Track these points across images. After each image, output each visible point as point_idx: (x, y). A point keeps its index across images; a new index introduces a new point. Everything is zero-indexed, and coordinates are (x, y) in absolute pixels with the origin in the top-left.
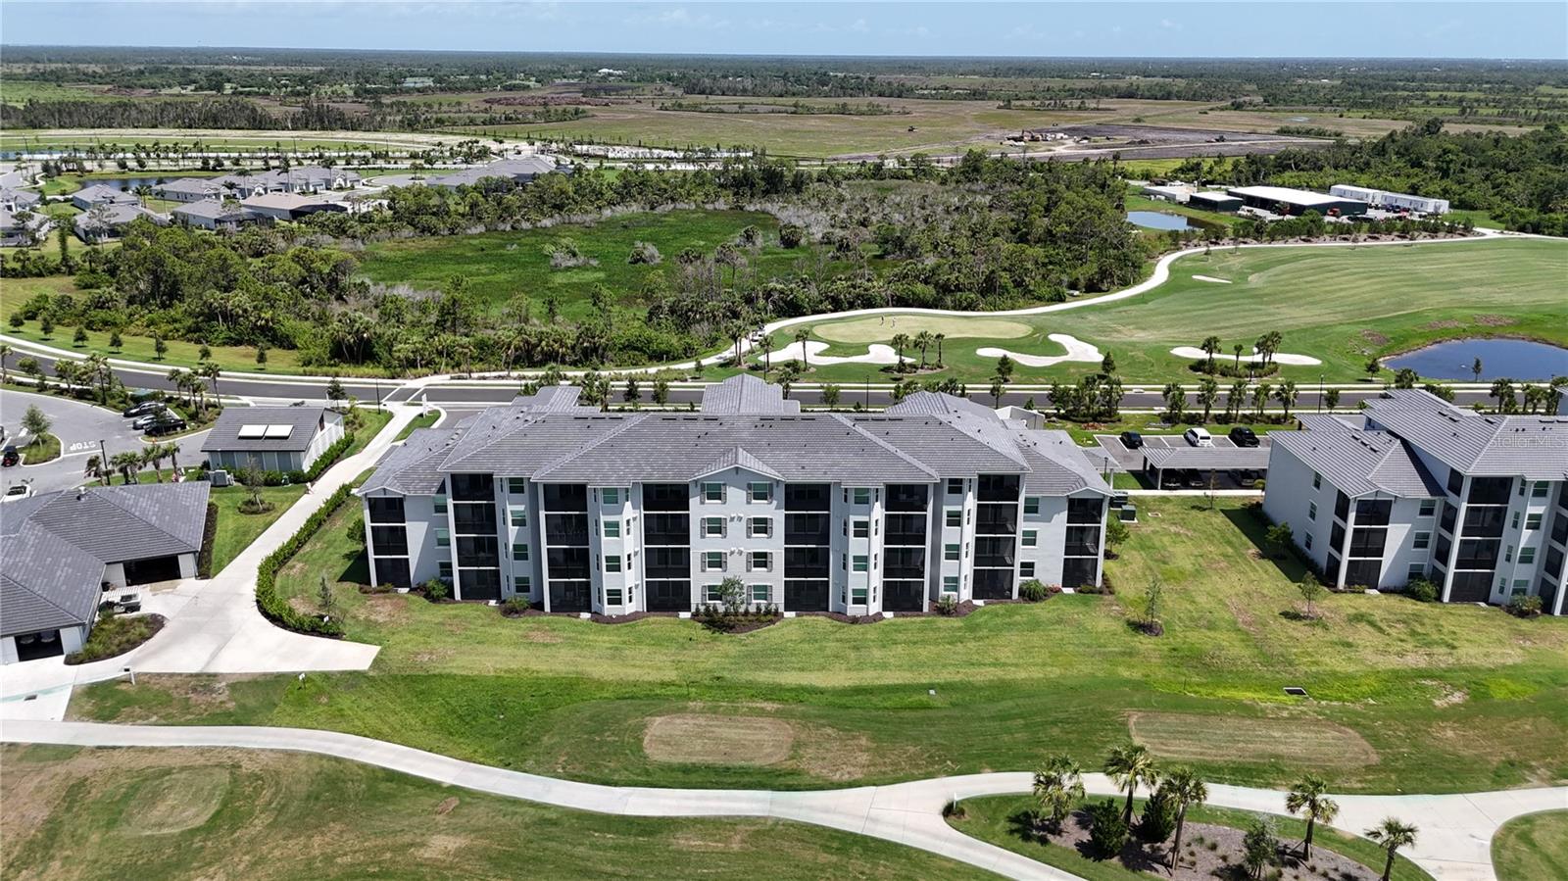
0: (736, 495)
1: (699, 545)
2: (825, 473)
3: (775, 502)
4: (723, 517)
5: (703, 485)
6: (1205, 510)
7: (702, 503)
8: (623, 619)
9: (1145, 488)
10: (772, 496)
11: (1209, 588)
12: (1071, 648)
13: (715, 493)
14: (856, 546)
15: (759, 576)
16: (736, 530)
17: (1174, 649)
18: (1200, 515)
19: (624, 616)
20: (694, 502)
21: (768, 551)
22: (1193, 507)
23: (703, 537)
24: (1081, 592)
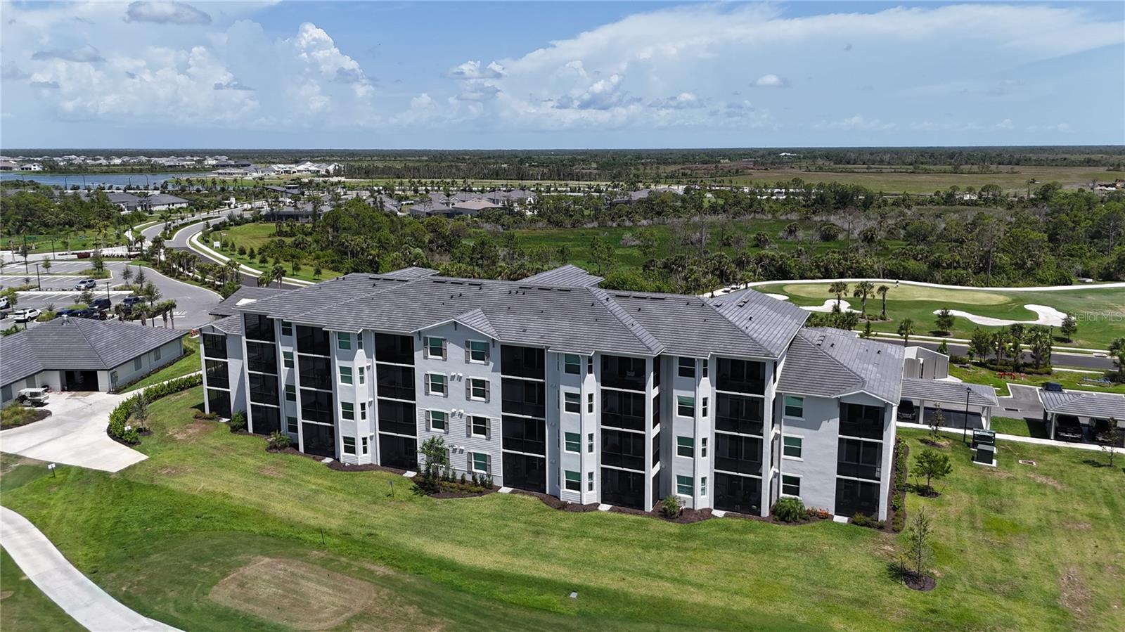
0: (455, 352)
1: (425, 403)
2: (542, 337)
3: (492, 364)
4: (444, 374)
5: (426, 339)
6: (1100, 466)
7: (426, 357)
8: (354, 468)
9: (1032, 436)
10: (488, 356)
11: (1042, 549)
12: (788, 581)
13: (438, 349)
14: (568, 421)
15: (478, 443)
16: (456, 389)
17: (934, 611)
18: (1090, 470)
19: (357, 466)
20: (418, 355)
21: (487, 417)
22: (1086, 462)
23: (427, 394)
24: (854, 523)
